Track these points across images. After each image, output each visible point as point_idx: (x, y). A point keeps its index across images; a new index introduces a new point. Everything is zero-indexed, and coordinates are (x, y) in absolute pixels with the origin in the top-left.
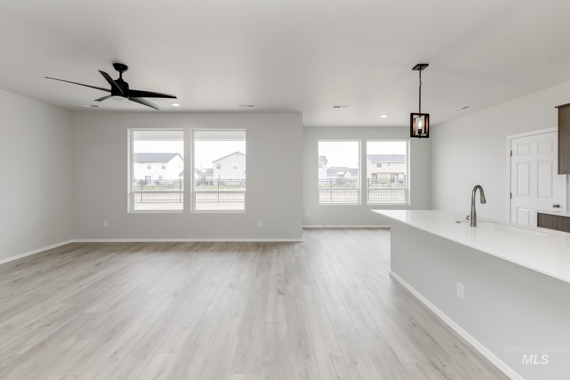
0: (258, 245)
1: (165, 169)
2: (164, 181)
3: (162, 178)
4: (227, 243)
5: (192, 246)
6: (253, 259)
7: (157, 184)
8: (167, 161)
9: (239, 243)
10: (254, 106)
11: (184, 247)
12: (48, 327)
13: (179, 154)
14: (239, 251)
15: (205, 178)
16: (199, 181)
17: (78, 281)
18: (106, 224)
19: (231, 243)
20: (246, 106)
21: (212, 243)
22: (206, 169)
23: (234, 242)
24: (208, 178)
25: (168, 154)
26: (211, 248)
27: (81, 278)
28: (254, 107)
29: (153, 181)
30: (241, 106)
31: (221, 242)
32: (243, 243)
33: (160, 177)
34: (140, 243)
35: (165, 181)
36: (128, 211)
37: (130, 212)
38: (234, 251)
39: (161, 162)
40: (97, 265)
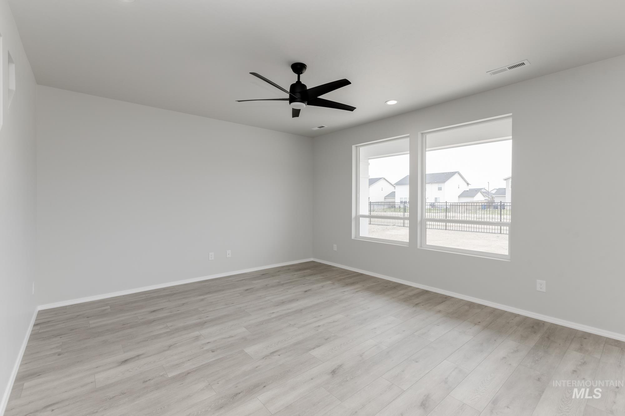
0: (533, 327)
1: (441, 190)
2: (439, 204)
3: (438, 201)
4: (471, 305)
5: (414, 295)
6: (504, 358)
7: (432, 207)
8: (444, 182)
9: (495, 310)
10: (523, 64)
11: (403, 294)
12: (212, 353)
13: (458, 173)
14: (486, 327)
15: (494, 201)
16: (483, 204)
17: (277, 306)
18: (335, 247)
19: (480, 306)
20: (505, 70)
21: (446, 298)
22: (496, 189)
23: (486, 306)
24: (497, 200)
25: (445, 173)
26: (440, 307)
27: (283, 303)
28: (523, 66)
29: (429, 204)
30: (494, 73)
31: (462, 300)
32: (502, 313)
33: (436, 199)
34: (362, 274)
35: (441, 204)
36: (353, 237)
37: (356, 238)
38: (476, 324)
39: (438, 182)
40: (306, 291)
